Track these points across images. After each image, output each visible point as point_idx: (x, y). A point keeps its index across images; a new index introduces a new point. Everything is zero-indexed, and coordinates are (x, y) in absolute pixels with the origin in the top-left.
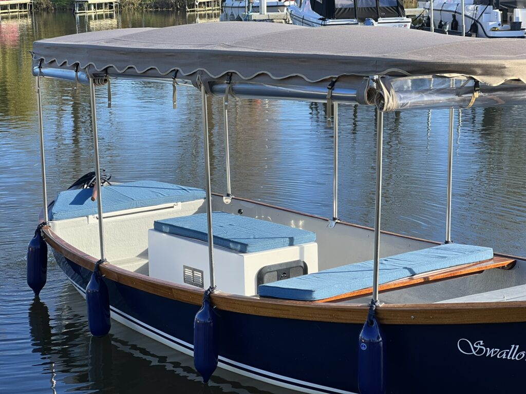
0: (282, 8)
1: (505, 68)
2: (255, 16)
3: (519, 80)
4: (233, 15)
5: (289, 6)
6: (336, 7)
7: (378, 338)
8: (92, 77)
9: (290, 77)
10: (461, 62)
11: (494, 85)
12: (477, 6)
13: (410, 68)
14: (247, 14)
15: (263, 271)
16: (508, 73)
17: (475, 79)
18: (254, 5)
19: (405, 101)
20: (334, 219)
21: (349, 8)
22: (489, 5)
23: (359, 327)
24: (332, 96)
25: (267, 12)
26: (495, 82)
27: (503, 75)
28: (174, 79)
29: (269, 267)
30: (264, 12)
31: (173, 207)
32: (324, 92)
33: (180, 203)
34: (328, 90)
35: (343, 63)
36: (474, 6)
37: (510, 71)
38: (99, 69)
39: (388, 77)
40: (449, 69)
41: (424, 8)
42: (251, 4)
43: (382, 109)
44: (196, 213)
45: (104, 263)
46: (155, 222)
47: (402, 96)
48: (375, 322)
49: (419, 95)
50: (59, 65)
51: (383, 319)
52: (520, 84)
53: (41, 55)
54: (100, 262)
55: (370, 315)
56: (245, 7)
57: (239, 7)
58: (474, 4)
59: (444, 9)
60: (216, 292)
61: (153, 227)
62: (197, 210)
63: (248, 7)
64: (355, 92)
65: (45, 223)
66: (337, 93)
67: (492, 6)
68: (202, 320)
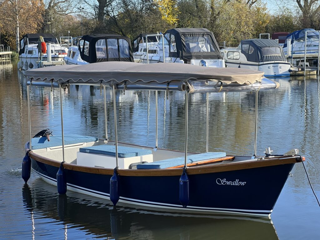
0: (57, 58)
1: (231, 77)
2: (45, 63)
3: (236, 82)
4: (27, 62)
5: (64, 57)
6: (97, 58)
7: (187, 180)
8: (61, 84)
9: (151, 81)
10: (216, 75)
11: (228, 84)
12: (171, 58)
13: (198, 77)
14: (39, 61)
15: (131, 165)
16: (232, 79)
17: (221, 82)
18: (44, 57)
19: (197, 89)
20: (156, 147)
21: (104, 59)
22: (178, 57)
23: (179, 177)
24: (168, 88)
25: (52, 60)
26: (229, 83)
27: (230, 80)
28: (101, 83)
29: (134, 164)
30: (50, 60)
31: (82, 145)
32: (165, 87)
33: (85, 143)
34: (166, 86)
35: (173, 76)
36: (169, 58)
37: (233, 79)
38: (64, 81)
39: (190, 80)
40: (212, 78)
41: (140, 59)
42: (42, 56)
43: (188, 92)
44: (93, 146)
45: (65, 163)
46: (80, 148)
47: (196, 87)
48: (186, 174)
49: (202, 87)
50: (42, 80)
51: (188, 173)
52: (236, 84)
53: (32, 76)
54: (63, 162)
55: (184, 171)
56: (38, 58)
57: (31, 58)
58: (169, 57)
59: (153, 59)
60: (119, 169)
61: (79, 151)
62: (93, 144)
63: (40, 58)
64: (178, 86)
65: (30, 150)
66: (170, 87)
67: (179, 58)
68: (114, 180)
